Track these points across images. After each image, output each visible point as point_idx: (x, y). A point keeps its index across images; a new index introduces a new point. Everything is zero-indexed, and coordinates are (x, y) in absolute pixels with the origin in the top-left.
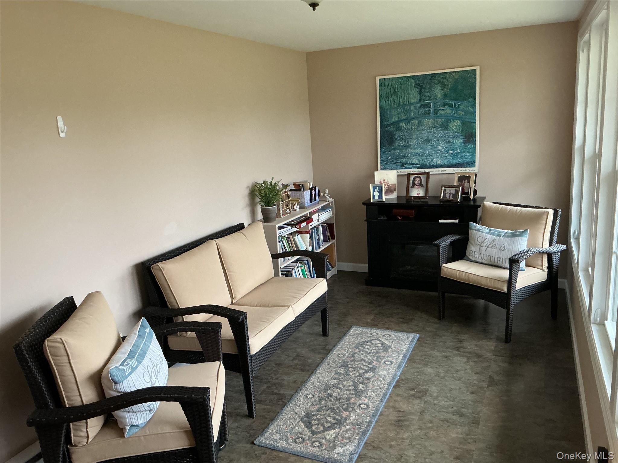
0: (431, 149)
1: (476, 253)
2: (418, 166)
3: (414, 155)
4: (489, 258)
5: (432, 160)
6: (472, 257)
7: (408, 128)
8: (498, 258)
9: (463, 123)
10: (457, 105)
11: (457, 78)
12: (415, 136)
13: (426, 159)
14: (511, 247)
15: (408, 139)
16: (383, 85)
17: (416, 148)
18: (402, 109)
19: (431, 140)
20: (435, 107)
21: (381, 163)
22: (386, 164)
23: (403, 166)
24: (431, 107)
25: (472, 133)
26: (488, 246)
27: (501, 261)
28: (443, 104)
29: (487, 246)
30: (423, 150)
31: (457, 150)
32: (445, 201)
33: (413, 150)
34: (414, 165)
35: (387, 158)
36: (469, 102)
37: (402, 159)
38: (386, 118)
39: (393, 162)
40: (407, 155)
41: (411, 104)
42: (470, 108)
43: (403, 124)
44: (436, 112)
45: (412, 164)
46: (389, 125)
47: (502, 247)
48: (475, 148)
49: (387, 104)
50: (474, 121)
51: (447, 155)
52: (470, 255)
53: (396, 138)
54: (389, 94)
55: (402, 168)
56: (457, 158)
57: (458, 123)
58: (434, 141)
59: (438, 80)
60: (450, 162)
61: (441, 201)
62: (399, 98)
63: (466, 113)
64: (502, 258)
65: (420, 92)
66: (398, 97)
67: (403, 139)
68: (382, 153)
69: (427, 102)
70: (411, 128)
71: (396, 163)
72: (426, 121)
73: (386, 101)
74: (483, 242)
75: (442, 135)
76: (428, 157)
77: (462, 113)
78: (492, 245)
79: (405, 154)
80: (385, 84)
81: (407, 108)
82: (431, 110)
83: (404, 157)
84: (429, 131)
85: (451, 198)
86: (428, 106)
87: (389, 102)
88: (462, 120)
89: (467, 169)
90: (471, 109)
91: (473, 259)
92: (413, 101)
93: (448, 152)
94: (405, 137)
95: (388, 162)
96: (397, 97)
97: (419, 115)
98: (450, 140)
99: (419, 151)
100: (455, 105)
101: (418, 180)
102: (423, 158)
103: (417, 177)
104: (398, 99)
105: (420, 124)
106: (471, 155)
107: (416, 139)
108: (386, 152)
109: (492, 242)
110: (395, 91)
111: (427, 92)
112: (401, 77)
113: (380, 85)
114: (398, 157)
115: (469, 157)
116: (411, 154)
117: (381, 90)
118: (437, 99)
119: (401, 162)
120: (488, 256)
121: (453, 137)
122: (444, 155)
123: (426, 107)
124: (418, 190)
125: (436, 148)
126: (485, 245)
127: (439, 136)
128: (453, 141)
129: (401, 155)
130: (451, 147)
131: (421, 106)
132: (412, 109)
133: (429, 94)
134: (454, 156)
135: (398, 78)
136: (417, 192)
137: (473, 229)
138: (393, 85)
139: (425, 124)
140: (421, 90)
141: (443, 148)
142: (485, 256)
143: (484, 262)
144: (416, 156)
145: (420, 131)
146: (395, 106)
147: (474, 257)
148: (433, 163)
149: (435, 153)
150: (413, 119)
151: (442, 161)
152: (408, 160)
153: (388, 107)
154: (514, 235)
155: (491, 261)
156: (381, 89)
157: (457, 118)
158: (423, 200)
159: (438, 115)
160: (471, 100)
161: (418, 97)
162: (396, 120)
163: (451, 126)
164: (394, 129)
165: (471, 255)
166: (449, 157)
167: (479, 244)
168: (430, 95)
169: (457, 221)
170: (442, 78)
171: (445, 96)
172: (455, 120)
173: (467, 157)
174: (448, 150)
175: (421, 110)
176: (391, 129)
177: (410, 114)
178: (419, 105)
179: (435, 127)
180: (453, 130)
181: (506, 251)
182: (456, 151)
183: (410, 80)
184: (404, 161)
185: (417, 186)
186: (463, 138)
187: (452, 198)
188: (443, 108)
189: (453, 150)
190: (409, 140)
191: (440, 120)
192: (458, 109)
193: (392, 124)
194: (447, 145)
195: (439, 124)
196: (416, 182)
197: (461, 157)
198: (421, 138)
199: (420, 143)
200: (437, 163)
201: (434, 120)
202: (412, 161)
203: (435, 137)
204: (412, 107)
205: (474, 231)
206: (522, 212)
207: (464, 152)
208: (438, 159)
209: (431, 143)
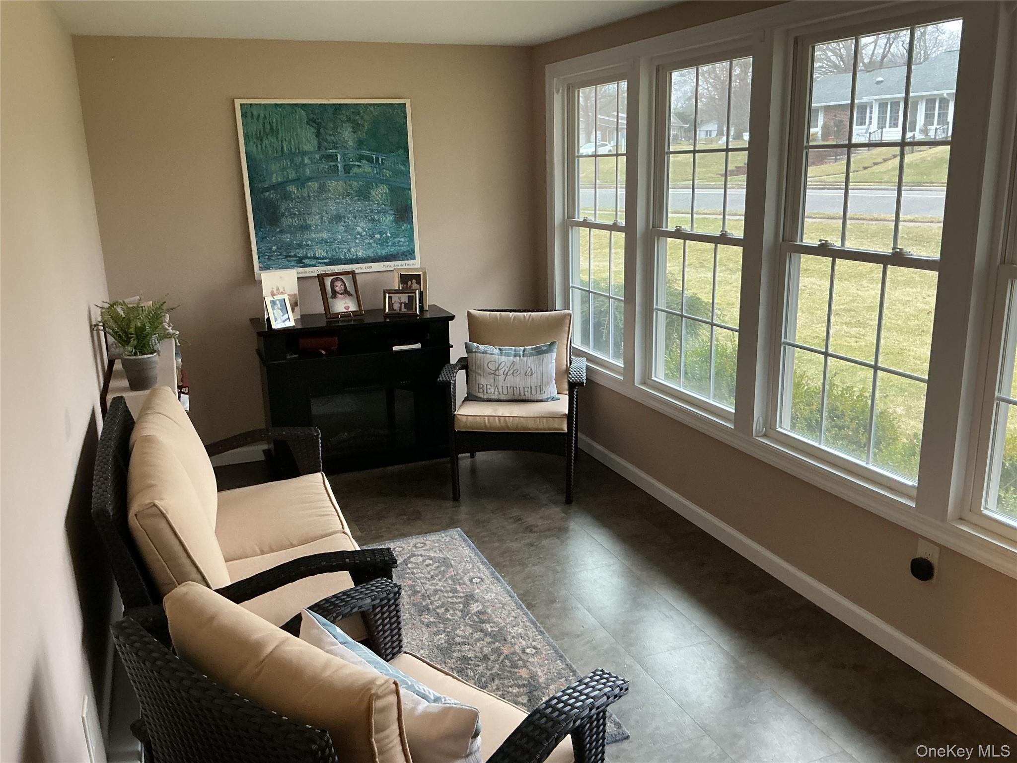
0: (346, 231)
1: (489, 387)
2: (326, 261)
3: (317, 243)
4: (511, 391)
5: (349, 250)
6: (484, 394)
7: (302, 195)
8: (524, 388)
9: (392, 189)
10: (380, 160)
11: (377, 115)
12: (314, 209)
13: (339, 249)
14: (540, 369)
15: (304, 214)
16: (249, 115)
17: (320, 231)
18: (288, 161)
19: (344, 217)
20: (345, 161)
21: (259, 258)
22: (269, 259)
23: (301, 262)
24: (339, 160)
25: (407, 206)
26: (507, 373)
27: (529, 391)
28: (357, 156)
29: (505, 373)
30: (333, 234)
31: (386, 233)
32: (393, 315)
33: (315, 233)
34: (318, 260)
35: (270, 249)
36: (399, 155)
37: (297, 250)
38: (260, 176)
39: (281, 255)
40: (304, 243)
41: (304, 153)
42: (401, 165)
43: (292, 188)
44: (347, 169)
45: (315, 258)
46: (267, 189)
47: (528, 372)
48: (412, 228)
49: (259, 149)
50: (408, 187)
51: (371, 241)
52: (479, 392)
53: (282, 213)
54: (262, 133)
55: (298, 265)
56: (388, 246)
57: (384, 189)
58: (348, 219)
59: (347, 116)
60: (377, 253)
61: (387, 316)
62: (282, 141)
63: (396, 173)
64: (531, 387)
65: (318, 135)
66: (279, 139)
67: (295, 214)
68: (260, 240)
69: (331, 151)
70: (309, 196)
71: (287, 257)
72: (332, 184)
73: (257, 146)
74: (497, 369)
75: (360, 209)
76: (342, 246)
77: (388, 173)
78: (512, 371)
79: (302, 241)
80: (252, 115)
81: (298, 160)
82: (339, 166)
83: (300, 246)
84: (338, 201)
85: (403, 310)
86: (333, 158)
87: (264, 148)
88: (389, 185)
89: (403, 262)
90: (403, 168)
91: (485, 397)
92: (306, 148)
93: (372, 237)
94: (299, 211)
95: (272, 256)
96: (277, 138)
97: (319, 172)
98: (374, 217)
99: (325, 235)
100: (377, 159)
101: (339, 285)
102: (333, 247)
103: (337, 279)
104: (280, 144)
105: (322, 189)
106: (408, 241)
107: (319, 214)
108: (266, 237)
109: (512, 366)
110: (272, 129)
111: (330, 135)
112: (281, 104)
113: (244, 115)
114: (289, 246)
115: (405, 244)
116: (312, 240)
117: (246, 125)
118: (347, 149)
119: (295, 256)
120: (509, 388)
121: (379, 212)
122: (367, 241)
123: (330, 159)
124: (344, 302)
125: (353, 229)
126: (501, 372)
127: (357, 211)
128: (379, 219)
129: (295, 242)
130: (377, 228)
131: (321, 159)
132: (306, 162)
133: (333, 138)
134: (383, 242)
135: (276, 105)
136: (343, 305)
137: (475, 352)
138: (267, 116)
139: (331, 188)
140: (318, 130)
141: (365, 231)
142: (505, 389)
143: (502, 398)
144: (320, 243)
145: (324, 202)
146: (275, 155)
147: (487, 393)
148: (351, 256)
149: (352, 239)
150: (310, 179)
151: (364, 252)
152: (308, 251)
153: (262, 156)
154: (539, 352)
155: (514, 395)
156: (245, 122)
157: (382, 182)
158: (356, 318)
159: (351, 174)
160: (401, 152)
161: (316, 142)
162: (279, 180)
163: (374, 194)
164: (276, 196)
165: (481, 390)
166: (375, 245)
167: (492, 372)
168: (335, 140)
169: (418, 346)
170: (353, 112)
171: (360, 143)
172: (379, 185)
173: (401, 243)
174: (373, 234)
175: (322, 166)
176: (272, 196)
177: (304, 171)
178: (317, 156)
179: (348, 194)
180: (377, 200)
181: (535, 376)
182: (384, 235)
183: (298, 111)
184: (301, 253)
185: (341, 294)
186: (394, 214)
187: (406, 310)
188: (359, 164)
189: (380, 233)
190: (306, 216)
191: (355, 183)
192: (383, 167)
193: (273, 187)
194: (370, 225)
195: (354, 189)
196: (337, 289)
197: (393, 244)
198: (327, 213)
199: (325, 222)
200: (357, 255)
201: (345, 183)
202: (315, 254)
203: (350, 212)
204: (306, 158)
205: (479, 354)
206: (533, 318)
207: (397, 236)
208: (358, 249)
209: (344, 222)
